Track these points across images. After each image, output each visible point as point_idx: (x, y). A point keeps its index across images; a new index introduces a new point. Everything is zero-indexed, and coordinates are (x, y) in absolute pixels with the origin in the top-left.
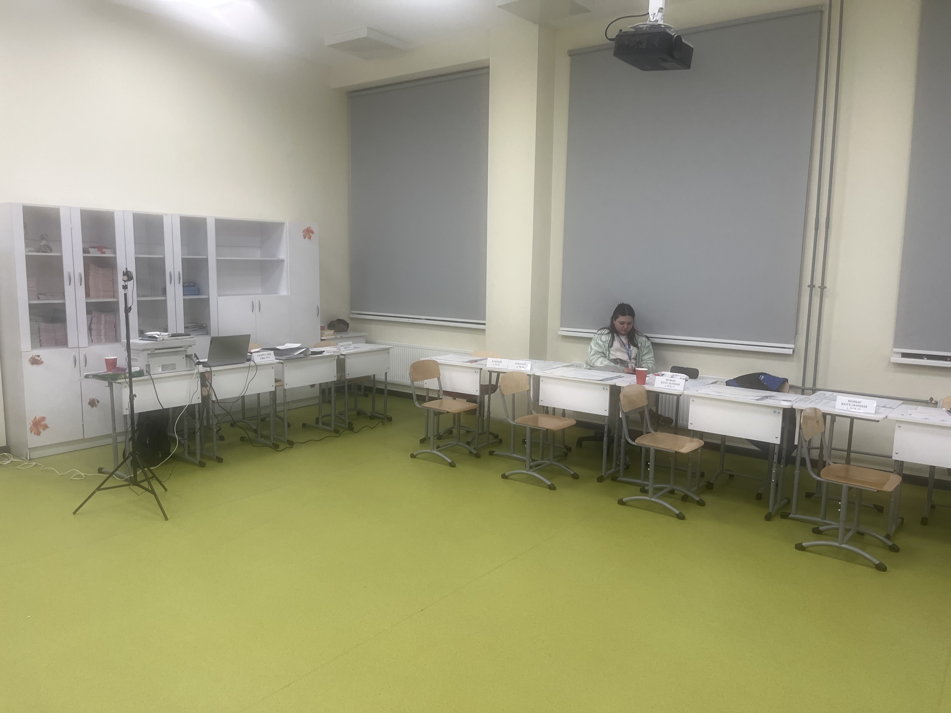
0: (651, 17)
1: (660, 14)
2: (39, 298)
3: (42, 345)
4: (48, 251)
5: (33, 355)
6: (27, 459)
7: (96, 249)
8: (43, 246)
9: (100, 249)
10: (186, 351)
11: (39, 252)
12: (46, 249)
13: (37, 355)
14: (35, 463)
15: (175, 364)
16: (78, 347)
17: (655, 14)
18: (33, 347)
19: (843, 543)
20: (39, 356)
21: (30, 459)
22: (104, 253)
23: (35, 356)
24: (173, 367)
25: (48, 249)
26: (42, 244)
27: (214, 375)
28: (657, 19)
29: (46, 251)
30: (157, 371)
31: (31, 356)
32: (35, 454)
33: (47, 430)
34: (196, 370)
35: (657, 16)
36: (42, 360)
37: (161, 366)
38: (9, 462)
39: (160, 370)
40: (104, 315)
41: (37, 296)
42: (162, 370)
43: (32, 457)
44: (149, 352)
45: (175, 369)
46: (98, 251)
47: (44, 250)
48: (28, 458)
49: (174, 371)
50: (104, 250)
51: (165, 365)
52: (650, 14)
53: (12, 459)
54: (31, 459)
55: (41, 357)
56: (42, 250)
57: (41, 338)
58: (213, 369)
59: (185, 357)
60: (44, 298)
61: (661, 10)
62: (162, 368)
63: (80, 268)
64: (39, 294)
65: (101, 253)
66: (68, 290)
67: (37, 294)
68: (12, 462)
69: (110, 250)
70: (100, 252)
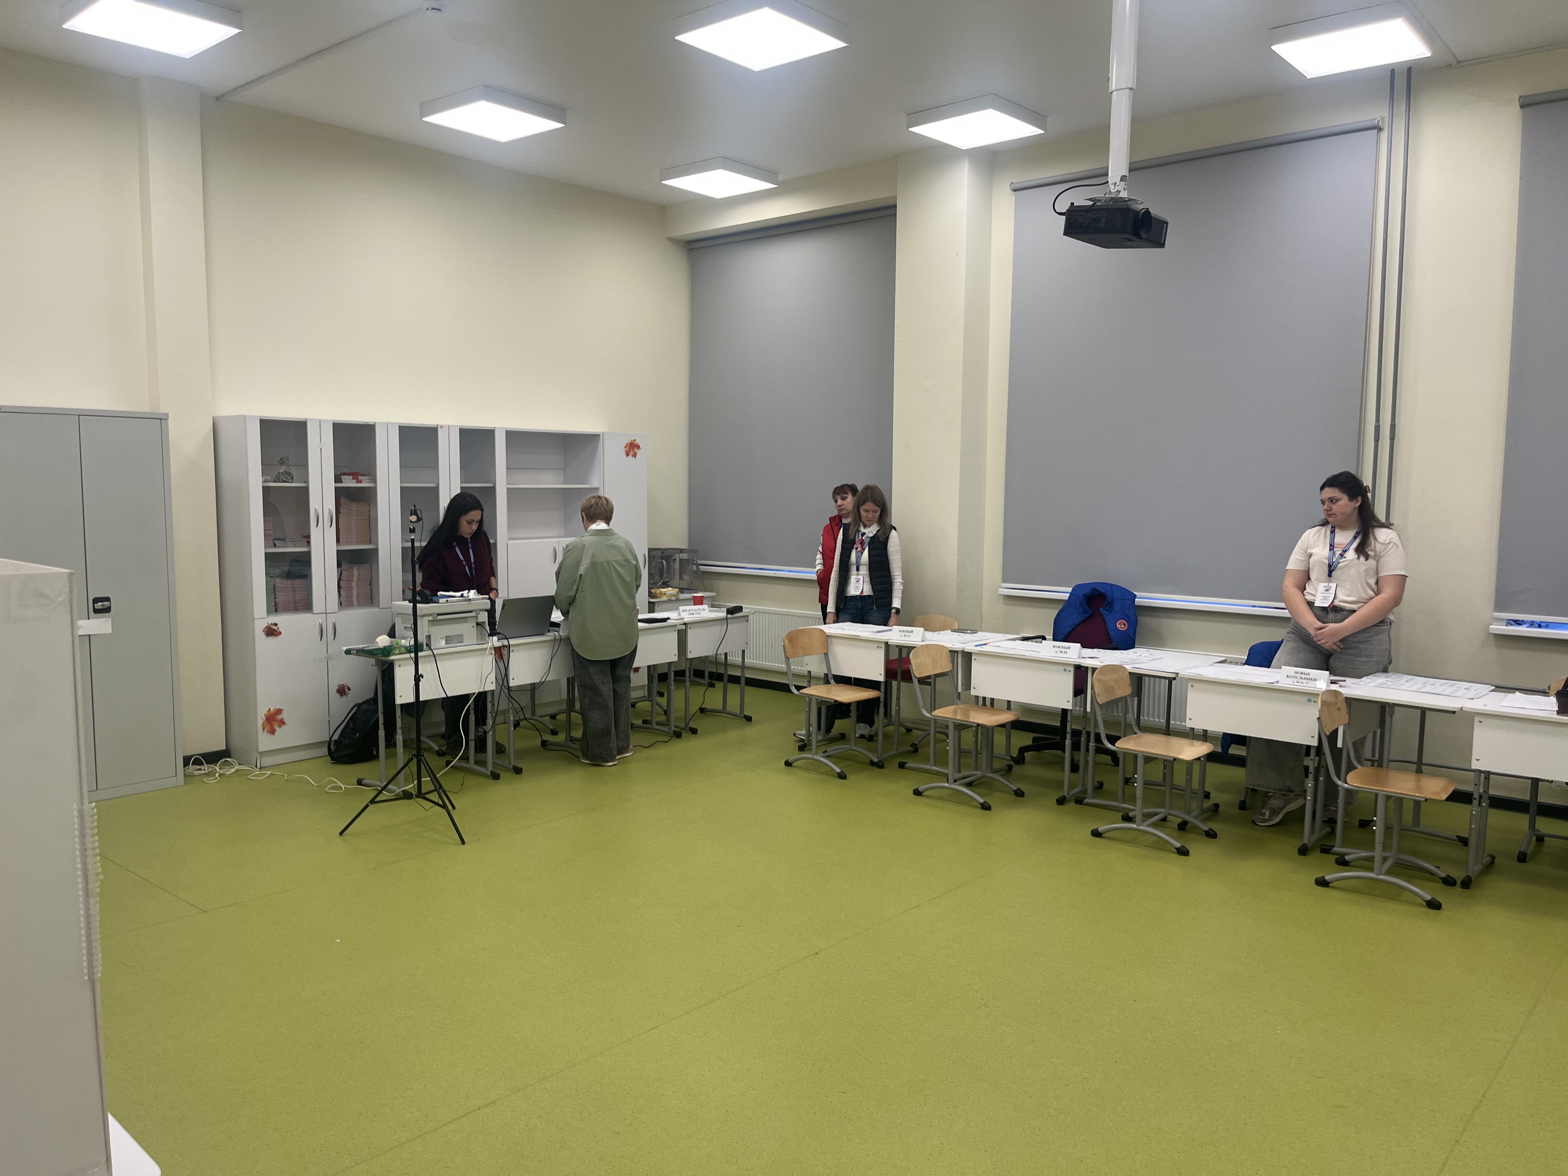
0: (1112, 187)
1: (1123, 183)
2: (275, 545)
3: (278, 610)
4: (289, 481)
5: (268, 623)
6: (256, 767)
7: (351, 477)
8: (283, 473)
9: (355, 476)
10: (476, 617)
11: (279, 481)
12: (286, 478)
13: (273, 623)
14: (269, 773)
15: (462, 635)
16: (326, 613)
17: (1116, 183)
18: (269, 612)
19: (1381, 874)
20: (276, 625)
21: (261, 768)
22: (361, 482)
23: (272, 624)
24: (459, 639)
25: (289, 478)
26: (281, 471)
27: (513, 651)
28: (1119, 190)
29: (287, 480)
30: (439, 644)
31: (266, 625)
32: (267, 761)
33: (283, 727)
34: (490, 644)
35: (1119, 185)
36: (280, 630)
37: (444, 639)
38: (233, 770)
39: (444, 642)
40: (357, 568)
41: (274, 542)
42: (446, 644)
43: (262, 766)
44: (431, 618)
45: (462, 642)
46: (353, 479)
47: (284, 479)
48: (258, 766)
49: (461, 644)
50: (360, 478)
51: (450, 636)
52: (1110, 183)
53: (237, 767)
54: (263, 768)
55: (278, 626)
56: (282, 479)
57: (277, 600)
58: (512, 642)
59: (475, 625)
60: (282, 545)
61: (1123, 178)
62: (446, 641)
63: (331, 505)
64: (275, 539)
65: (357, 483)
66: (315, 534)
67: (273, 540)
68: (237, 771)
69: (366, 477)
70: (355, 481)
